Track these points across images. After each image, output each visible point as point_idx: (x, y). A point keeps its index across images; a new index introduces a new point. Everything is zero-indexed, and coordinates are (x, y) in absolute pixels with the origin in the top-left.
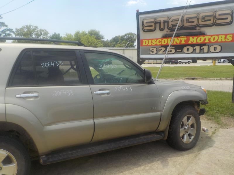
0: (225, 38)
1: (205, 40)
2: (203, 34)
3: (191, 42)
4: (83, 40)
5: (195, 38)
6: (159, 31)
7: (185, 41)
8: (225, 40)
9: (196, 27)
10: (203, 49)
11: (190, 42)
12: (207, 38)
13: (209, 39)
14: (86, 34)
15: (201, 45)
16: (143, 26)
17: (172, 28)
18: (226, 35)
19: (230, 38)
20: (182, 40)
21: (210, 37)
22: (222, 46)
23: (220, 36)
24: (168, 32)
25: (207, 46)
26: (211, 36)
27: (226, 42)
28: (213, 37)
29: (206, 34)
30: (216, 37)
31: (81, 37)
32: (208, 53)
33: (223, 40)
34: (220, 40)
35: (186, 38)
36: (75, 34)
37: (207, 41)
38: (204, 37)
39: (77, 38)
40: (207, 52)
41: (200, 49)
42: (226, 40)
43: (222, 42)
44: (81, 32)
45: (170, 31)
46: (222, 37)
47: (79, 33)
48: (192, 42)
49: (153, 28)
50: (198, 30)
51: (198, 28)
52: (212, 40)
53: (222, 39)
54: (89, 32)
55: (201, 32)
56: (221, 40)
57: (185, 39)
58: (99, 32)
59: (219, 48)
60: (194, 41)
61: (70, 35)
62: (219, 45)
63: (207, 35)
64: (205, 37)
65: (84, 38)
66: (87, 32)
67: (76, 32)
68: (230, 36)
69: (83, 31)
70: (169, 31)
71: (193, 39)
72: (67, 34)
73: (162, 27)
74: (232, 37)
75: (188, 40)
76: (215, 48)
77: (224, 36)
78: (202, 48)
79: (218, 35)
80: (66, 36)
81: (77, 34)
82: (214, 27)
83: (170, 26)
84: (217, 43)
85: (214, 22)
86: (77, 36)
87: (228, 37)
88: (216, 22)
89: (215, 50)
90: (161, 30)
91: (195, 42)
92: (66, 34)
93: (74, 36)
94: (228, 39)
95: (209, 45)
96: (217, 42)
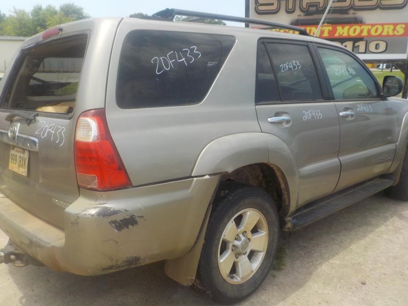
0: (394, 30)
1: (362, 31)
2: (358, 22)
3: (339, 34)
4: (51, 23)
5: (347, 28)
6: (286, 14)
7: (330, 32)
8: (393, 32)
9: (349, 9)
10: (358, 46)
11: (337, 35)
12: (365, 28)
13: (369, 31)
14: (56, 13)
15: (355, 40)
16: (256, 4)
17: (308, 9)
18: (395, 25)
19: (400, 30)
20: (324, 30)
21: (370, 27)
22: (388, 42)
23: (386, 27)
24: (300, 16)
25: (365, 42)
26: (373, 25)
27: (394, 35)
28: (375, 28)
29: (363, 21)
30: (380, 28)
31: (47, 17)
32: (365, 53)
33: (391, 33)
34: (385, 33)
35: (330, 28)
36: (34, 11)
37: (365, 34)
38: (360, 27)
39: (38, 20)
40: (364, 51)
41: (354, 47)
42: (396, 33)
43: (388, 36)
44: (44, 7)
45: (305, 15)
46: (389, 28)
47: (40, 9)
48: (341, 34)
49: (274, 7)
50: (351, 14)
51: (351, 11)
52: (373, 33)
53: (388, 30)
54: (62, 9)
55: (356, 19)
56: (388, 32)
57: (329, 30)
58: (81, 9)
59: (383, 46)
60: (343, 33)
61: (23, 13)
62: (383, 41)
63: (365, 24)
64: (362, 27)
65: (54, 20)
66: (58, 8)
67: (35, 8)
68: (401, 27)
69: (50, 7)
70: (302, 14)
71: (343, 29)
72: (15, 10)
73: (290, 7)
74: (404, 29)
75: (334, 31)
76: (377, 45)
77: (392, 27)
78: (357, 44)
79: (382, 25)
80: (14, 15)
81: (37, 11)
82: (378, 11)
83: (305, 6)
84: (380, 37)
85: (379, 2)
86: (38, 16)
87: (398, 28)
88: (381, 4)
89: (376, 48)
90: (289, 12)
91: (345, 35)
92: (13, 10)
93: (32, 15)
94: (398, 32)
95: (367, 40)
96: (380, 35)
